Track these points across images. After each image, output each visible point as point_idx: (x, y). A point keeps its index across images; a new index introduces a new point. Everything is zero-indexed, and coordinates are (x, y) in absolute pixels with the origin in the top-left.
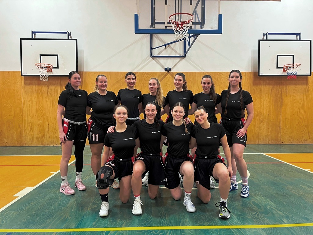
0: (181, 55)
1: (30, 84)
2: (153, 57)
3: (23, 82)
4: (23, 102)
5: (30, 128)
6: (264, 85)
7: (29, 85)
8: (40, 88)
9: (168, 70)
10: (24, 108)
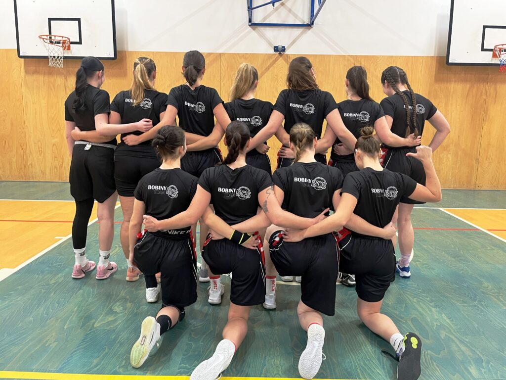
0: (304, 22)
1: (35, 72)
2: (253, 25)
3: (23, 69)
4: (24, 105)
5: (39, 151)
6: (455, 81)
7: (33, 74)
8: (52, 79)
9: (280, 50)
10: (26, 115)
